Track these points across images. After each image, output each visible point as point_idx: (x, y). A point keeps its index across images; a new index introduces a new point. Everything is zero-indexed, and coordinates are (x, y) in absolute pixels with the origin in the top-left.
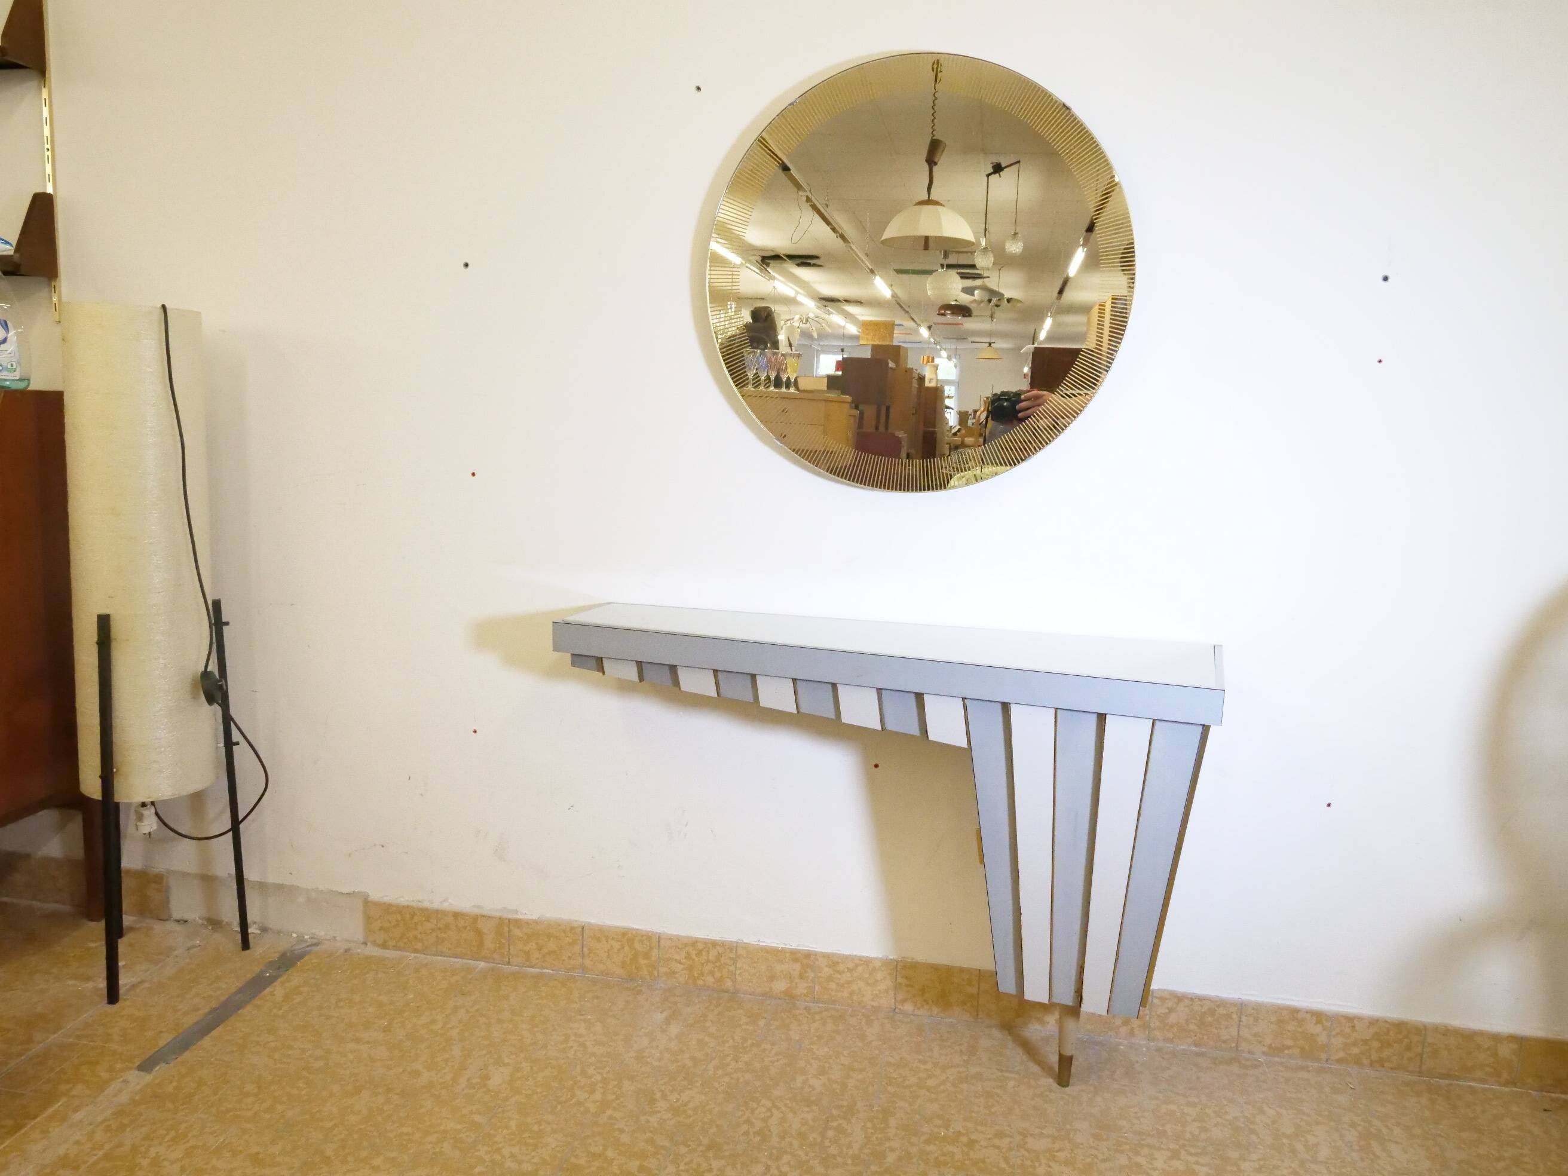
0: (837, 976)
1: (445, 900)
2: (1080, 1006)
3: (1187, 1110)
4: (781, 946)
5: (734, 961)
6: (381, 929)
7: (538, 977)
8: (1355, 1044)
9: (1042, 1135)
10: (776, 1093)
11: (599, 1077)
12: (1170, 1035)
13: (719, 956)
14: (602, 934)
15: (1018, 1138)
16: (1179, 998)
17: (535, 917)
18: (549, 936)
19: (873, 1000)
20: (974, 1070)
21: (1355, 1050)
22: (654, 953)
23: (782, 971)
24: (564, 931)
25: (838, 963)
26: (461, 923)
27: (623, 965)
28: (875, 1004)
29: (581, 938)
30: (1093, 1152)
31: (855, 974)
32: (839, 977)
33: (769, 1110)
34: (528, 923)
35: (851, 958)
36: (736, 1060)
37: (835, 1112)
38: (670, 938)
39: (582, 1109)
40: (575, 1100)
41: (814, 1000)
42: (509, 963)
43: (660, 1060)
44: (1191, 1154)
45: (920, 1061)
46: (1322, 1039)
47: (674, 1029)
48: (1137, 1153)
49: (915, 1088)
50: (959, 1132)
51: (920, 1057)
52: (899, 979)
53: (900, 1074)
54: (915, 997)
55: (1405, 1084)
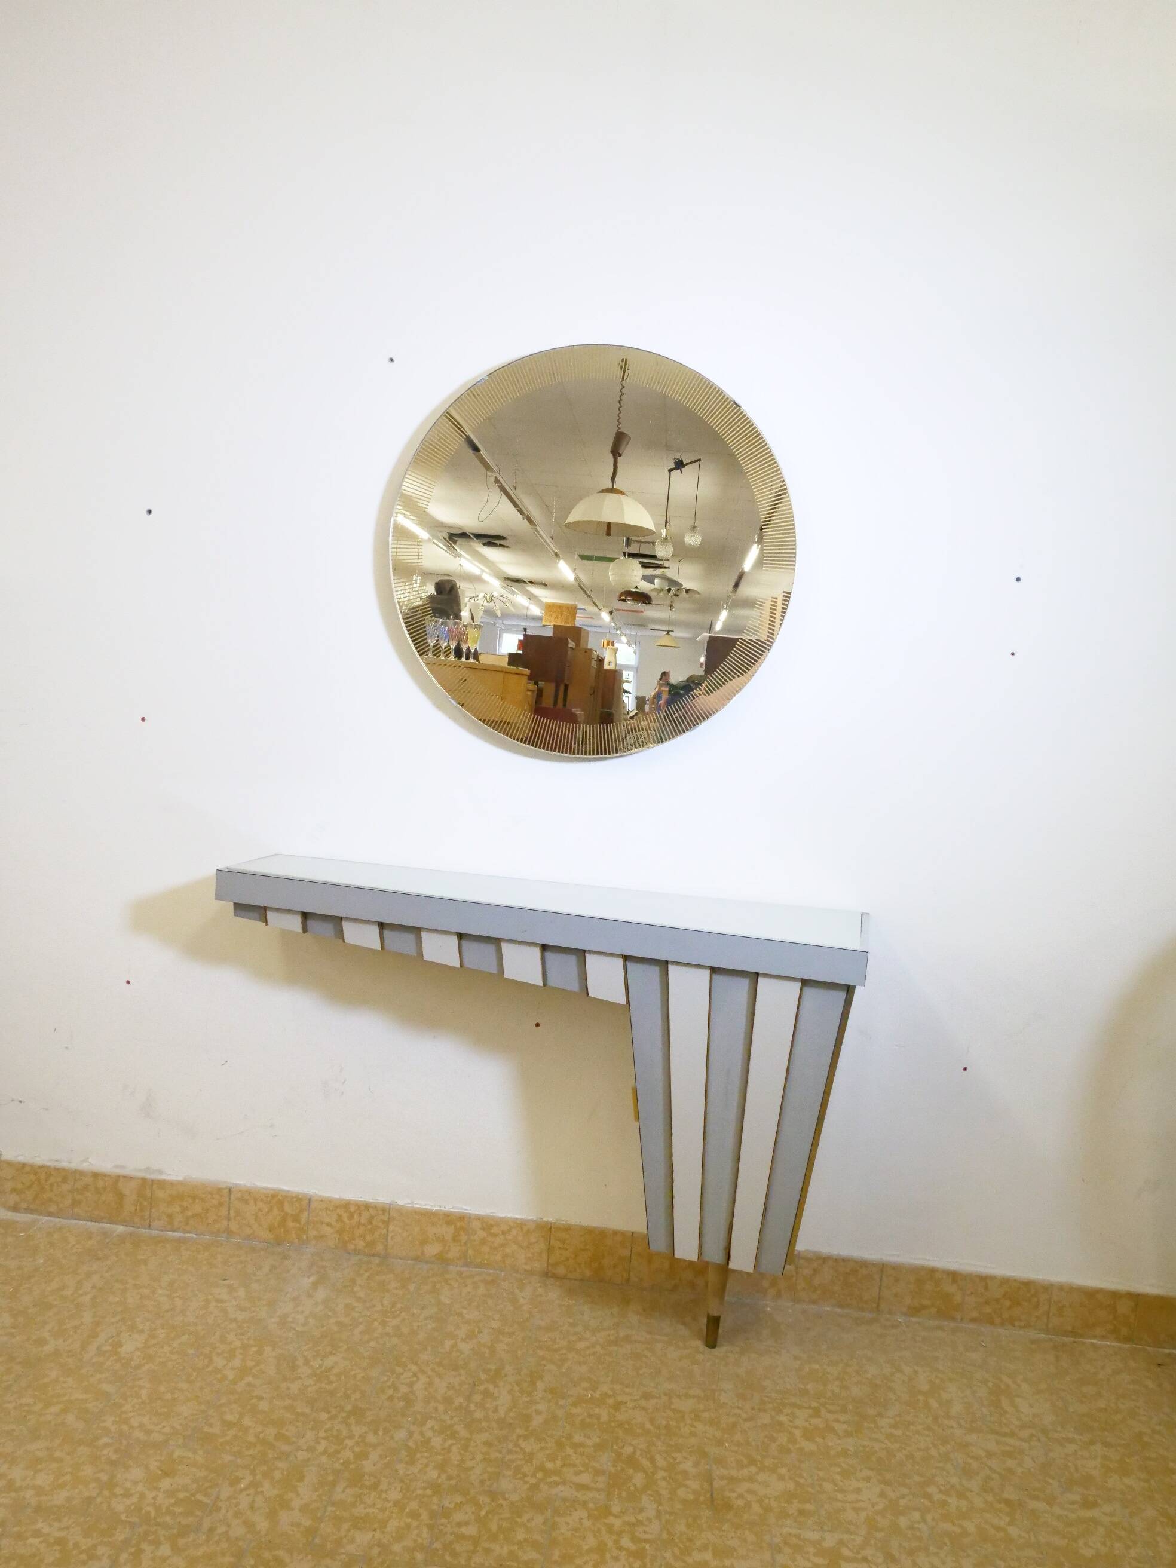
0: (491, 1239)
1: (86, 1160)
2: (728, 1264)
3: (829, 1369)
4: (435, 1209)
5: (387, 1223)
6: (14, 1190)
7: (180, 1241)
8: (987, 1303)
9: (687, 1396)
10: (424, 1357)
11: (238, 1343)
12: (814, 1296)
13: (370, 1221)
14: (249, 1196)
15: (665, 1399)
16: (824, 1260)
17: (180, 1178)
18: (194, 1198)
19: (526, 1264)
20: (622, 1333)
21: (988, 1310)
22: (304, 1216)
23: (435, 1235)
24: (211, 1193)
25: (492, 1226)
26: (100, 1184)
27: (271, 1229)
28: (527, 1267)
29: (227, 1199)
30: (737, 1411)
31: (509, 1237)
32: (493, 1240)
33: (415, 1375)
34: (172, 1184)
35: (505, 1220)
36: (384, 1324)
37: (483, 1376)
38: (322, 1200)
39: (219, 1376)
40: (210, 1369)
41: (466, 1265)
42: (150, 1226)
43: (304, 1325)
44: (830, 1412)
45: (571, 1325)
46: (958, 1298)
47: (321, 1294)
48: (780, 1412)
49: (564, 1351)
50: (606, 1394)
51: (571, 1321)
52: (552, 1241)
53: (549, 1338)
54: (567, 1259)
55: (1033, 1342)
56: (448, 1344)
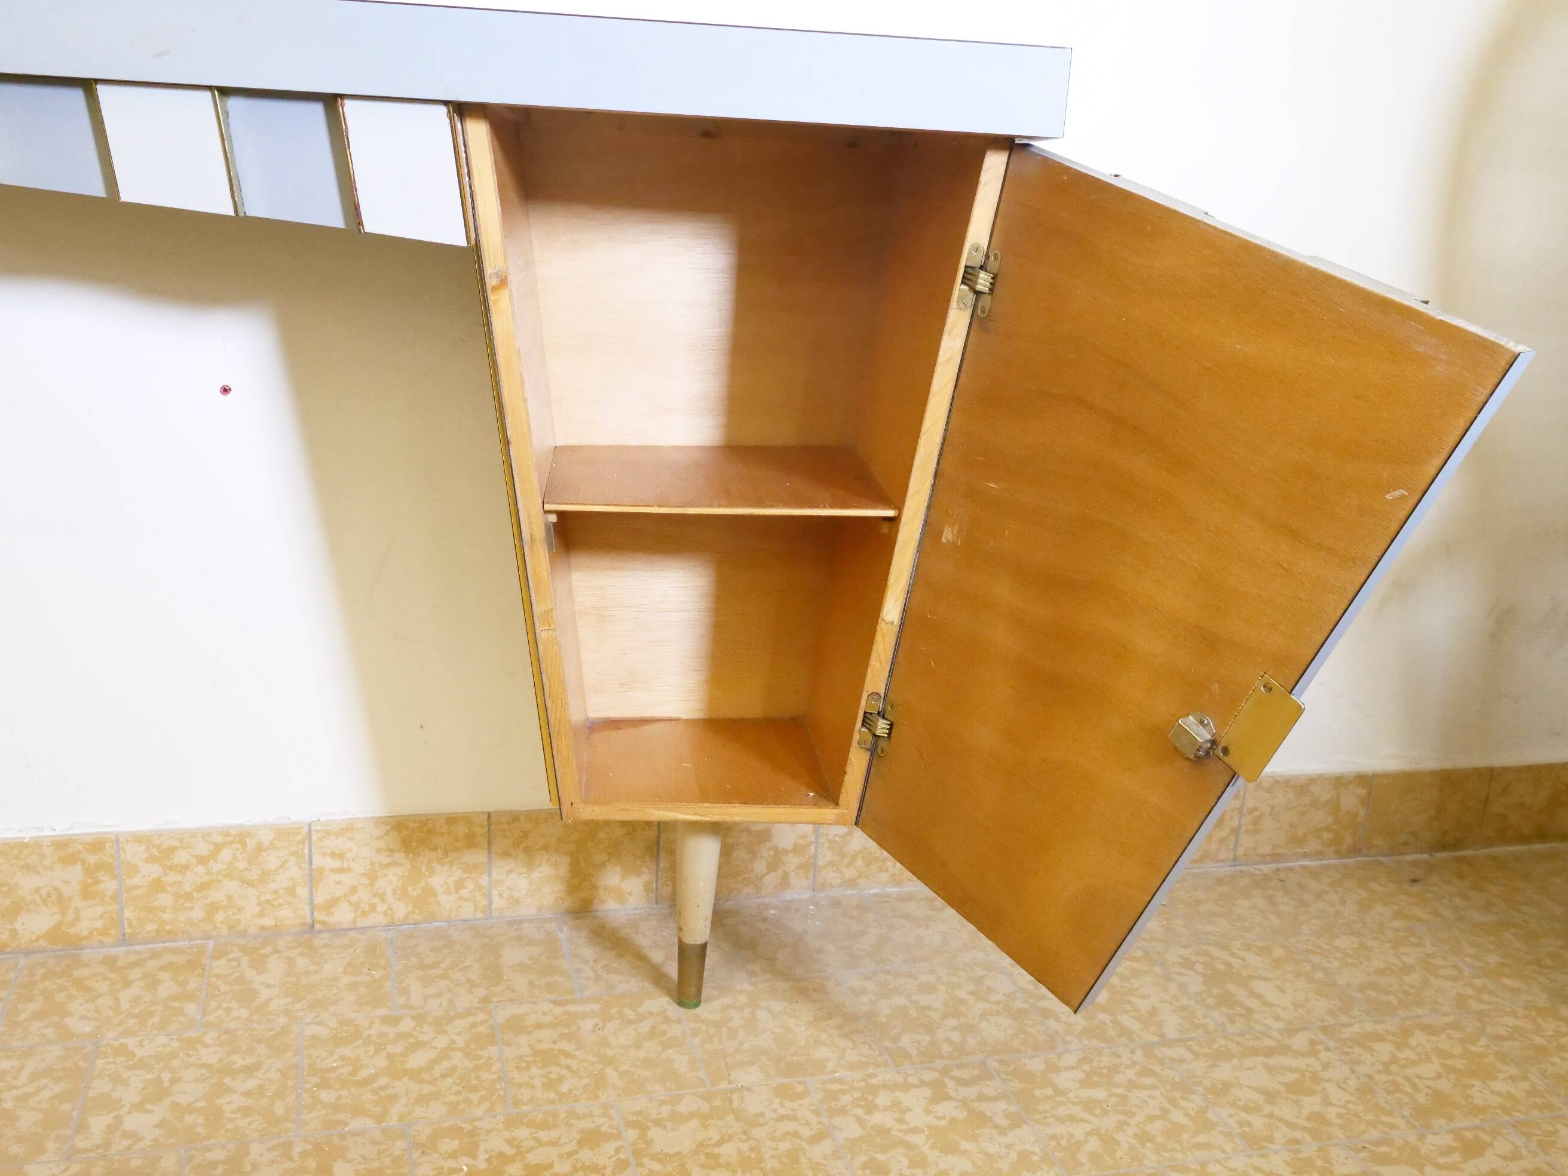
0: (173, 877)
3: (924, 1000)
4: (28, 835)
9: (678, 1119)
12: (850, 873)
15: (632, 1134)
19: (261, 915)
20: (503, 1014)
23: (37, 890)
25: (172, 850)
28: (268, 922)
30: (788, 1126)
31: (216, 867)
32: (178, 878)
35: (205, 834)
41: (125, 940)
44: (961, 1082)
45: (385, 1020)
48: (871, 1108)
49: (383, 1081)
50: (501, 1155)
51: (383, 1012)
52: (317, 861)
53: (343, 1058)
54: (354, 889)
55: (1220, 881)
56: (98, 1124)
